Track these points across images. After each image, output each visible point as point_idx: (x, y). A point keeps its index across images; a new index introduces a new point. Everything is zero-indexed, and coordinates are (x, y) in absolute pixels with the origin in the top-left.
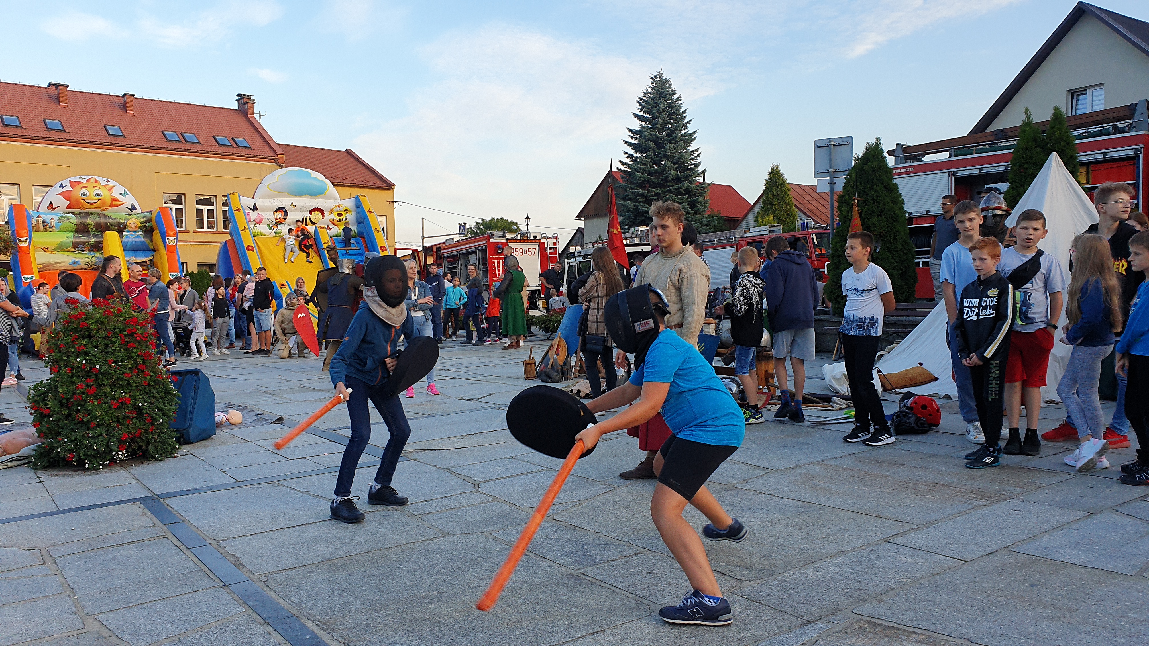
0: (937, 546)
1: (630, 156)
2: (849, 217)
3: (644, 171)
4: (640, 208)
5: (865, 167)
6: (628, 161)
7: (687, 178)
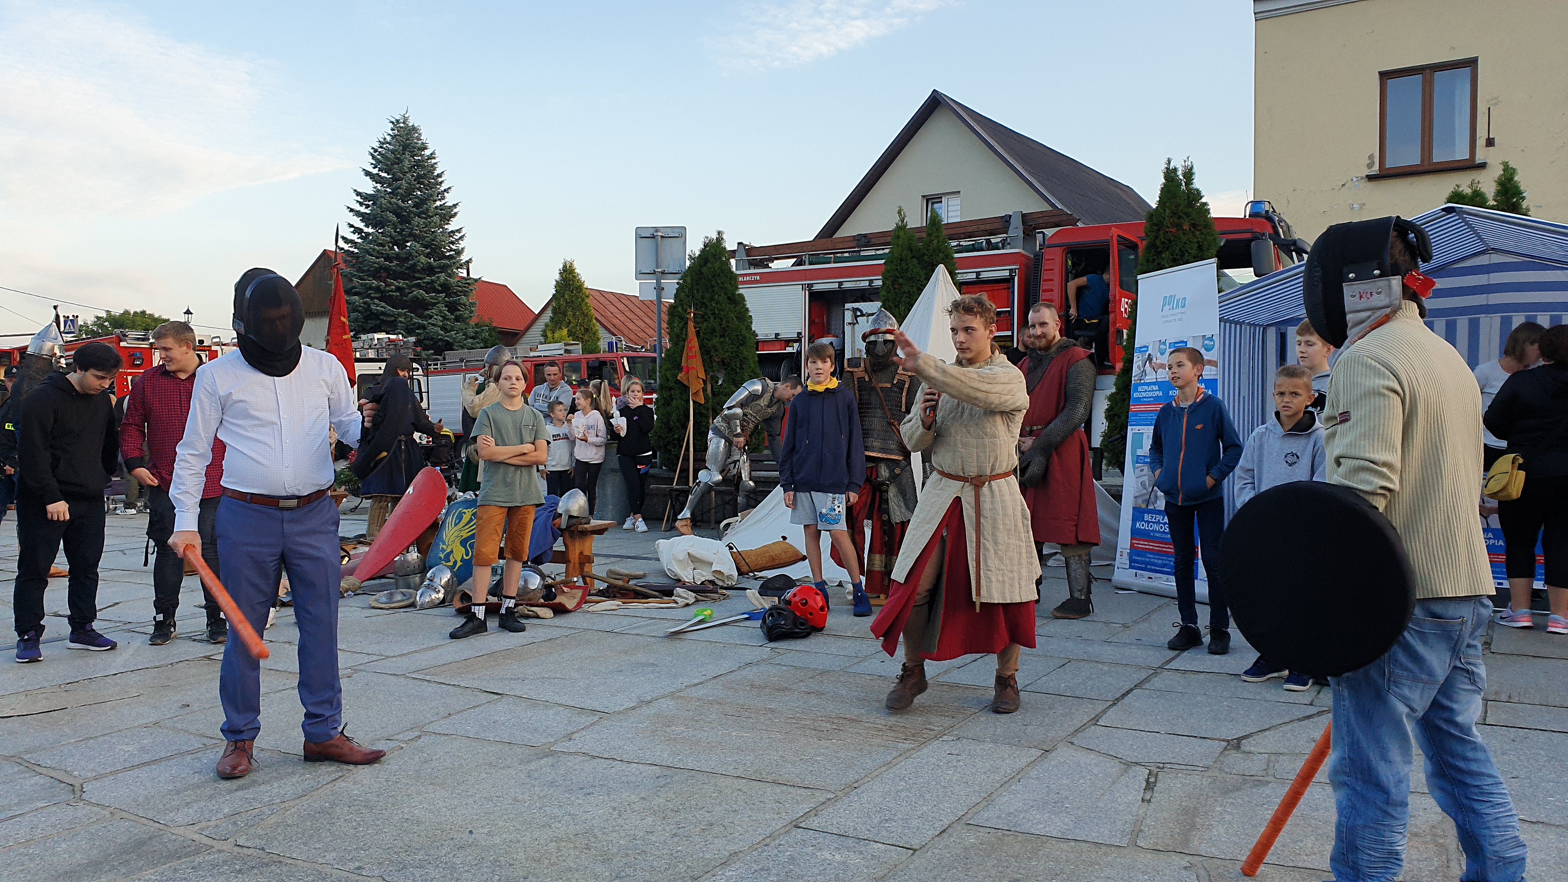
0: (868, 827)
1: (357, 230)
2: (684, 336)
3: (379, 255)
4: (373, 307)
5: (704, 269)
6: (355, 237)
7: (444, 268)
